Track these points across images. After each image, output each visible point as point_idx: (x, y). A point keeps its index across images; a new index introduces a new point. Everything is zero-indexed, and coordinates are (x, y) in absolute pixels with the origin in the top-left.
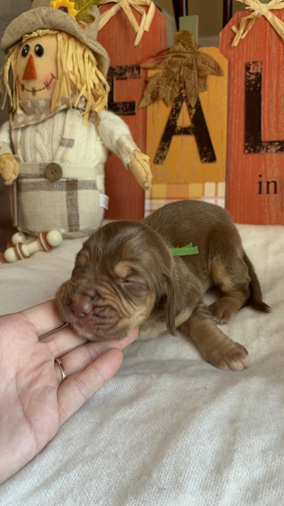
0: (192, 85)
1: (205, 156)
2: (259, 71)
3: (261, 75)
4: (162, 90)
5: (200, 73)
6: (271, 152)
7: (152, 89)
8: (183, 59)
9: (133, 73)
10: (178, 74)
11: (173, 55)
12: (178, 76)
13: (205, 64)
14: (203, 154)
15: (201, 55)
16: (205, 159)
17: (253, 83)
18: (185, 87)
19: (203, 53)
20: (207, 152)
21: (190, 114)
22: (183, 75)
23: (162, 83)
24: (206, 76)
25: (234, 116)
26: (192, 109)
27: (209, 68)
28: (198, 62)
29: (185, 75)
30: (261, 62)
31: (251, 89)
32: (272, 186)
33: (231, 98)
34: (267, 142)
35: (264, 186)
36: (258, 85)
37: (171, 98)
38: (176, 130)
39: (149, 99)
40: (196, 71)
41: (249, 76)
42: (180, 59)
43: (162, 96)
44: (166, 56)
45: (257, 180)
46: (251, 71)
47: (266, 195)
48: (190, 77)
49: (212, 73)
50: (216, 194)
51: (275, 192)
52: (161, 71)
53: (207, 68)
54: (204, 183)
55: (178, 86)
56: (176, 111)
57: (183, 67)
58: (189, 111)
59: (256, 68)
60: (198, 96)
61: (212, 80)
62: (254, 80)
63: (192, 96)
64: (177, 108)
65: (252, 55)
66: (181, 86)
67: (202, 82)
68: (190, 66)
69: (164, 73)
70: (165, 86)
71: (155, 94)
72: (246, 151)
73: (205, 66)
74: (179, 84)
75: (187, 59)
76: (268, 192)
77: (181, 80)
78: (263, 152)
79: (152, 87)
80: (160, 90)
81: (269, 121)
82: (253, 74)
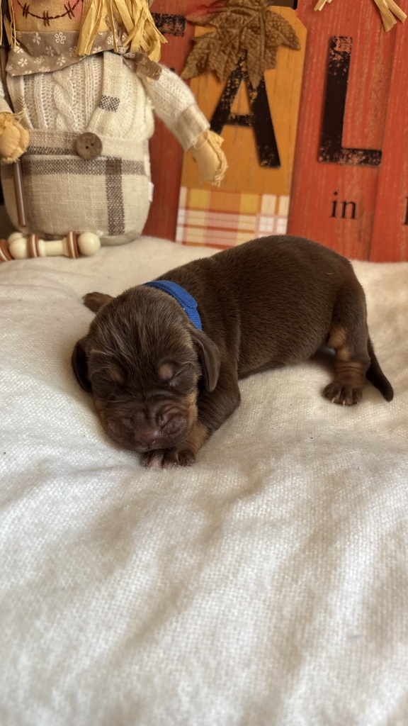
0: (256, 57)
1: (267, 158)
2: (347, 50)
3: (349, 56)
4: (214, 58)
5: (269, 42)
6: (353, 163)
7: (199, 54)
8: (246, 17)
9: (174, 27)
10: (237, 38)
11: (234, 9)
12: (238, 41)
13: (278, 29)
14: (263, 155)
15: (273, 16)
16: (265, 162)
17: (338, 65)
18: (246, 59)
19: (275, 13)
20: (268, 152)
21: (250, 98)
22: (245, 40)
23: (215, 49)
24: (277, 46)
25: (308, 108)
26: (253, 90)
27: (281, 35)
28: (267, 25)
29: (247, 41)
30: (351, 38)
31: (335, 74)
32: (349, 208)
33: (307, 84)
34: (349, 149)
35: (340, 207)
36: (345, 70)
37: (225, 71)
38: (229, 118)
39: (194, 69)
40: (262, 37)
41: (334, 56)
42: (241, 16)
43: (213, 66)
44: (224, 9)
45: (331, 198)
46: (337, 49)
47: (342, 219)
48: (254, 45)
49: (284, 44)
50: (277, 211)
51: (353, 216)
52: (214, 29)
53: (278, 36)
54: (261, 195)
55: (237, 56)
56: (230, 92)
57: (245, 28)
58: (248, 93)
59: (343, 46)
60: (263, 73)
61: (283, 54)
62: (340, 62)
63: (254, 72)
64: (233, 87)
65: (339, 26)
66: (240, 55)
67: (270, 55)
68: (255, 29)
69: (218, 33)
70: (218, 53)
71: (203, 62)
72: (321, 159)
73: (276, 32)
74: (238, 53)
75: (251, 19)
76: (344, 216)
77: (243, 47)
78: (342, 161)
79: (200, 51)
80: (210, 57)
81: (353, 121)
82: (339, 53)
